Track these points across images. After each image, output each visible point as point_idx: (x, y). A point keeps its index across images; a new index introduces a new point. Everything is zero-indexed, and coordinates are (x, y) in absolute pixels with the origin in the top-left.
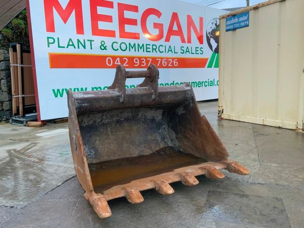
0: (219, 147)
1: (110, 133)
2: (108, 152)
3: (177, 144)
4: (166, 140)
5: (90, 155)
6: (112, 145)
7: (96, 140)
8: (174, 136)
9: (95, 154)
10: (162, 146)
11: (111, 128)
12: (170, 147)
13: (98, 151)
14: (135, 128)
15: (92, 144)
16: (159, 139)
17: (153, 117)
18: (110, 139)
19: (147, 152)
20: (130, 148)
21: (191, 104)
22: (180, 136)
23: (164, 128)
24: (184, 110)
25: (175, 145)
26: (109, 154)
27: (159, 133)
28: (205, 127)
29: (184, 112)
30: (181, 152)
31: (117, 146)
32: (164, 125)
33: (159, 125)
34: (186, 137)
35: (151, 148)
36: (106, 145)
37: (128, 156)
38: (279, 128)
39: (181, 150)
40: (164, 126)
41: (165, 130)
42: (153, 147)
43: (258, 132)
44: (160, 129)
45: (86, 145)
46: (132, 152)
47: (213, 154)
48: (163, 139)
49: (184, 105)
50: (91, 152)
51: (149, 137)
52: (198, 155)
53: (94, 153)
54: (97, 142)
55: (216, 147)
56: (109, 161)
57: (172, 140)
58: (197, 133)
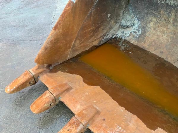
1: (171, 21)
2: (154, 41)
5: (136, 32)
6: (165, 37)
7: (151, 21)
9: (141, 35)
11: (175, 15)
13: (145, 33)
15: (145, 22)
18: (167, 28)
26: (153, 43)
31: (170, 41)
36: (159, 33)
45: (139, 20)
50: (138, 31)
53: (140, 33)
54: (152, 23)
56: (145, 50)
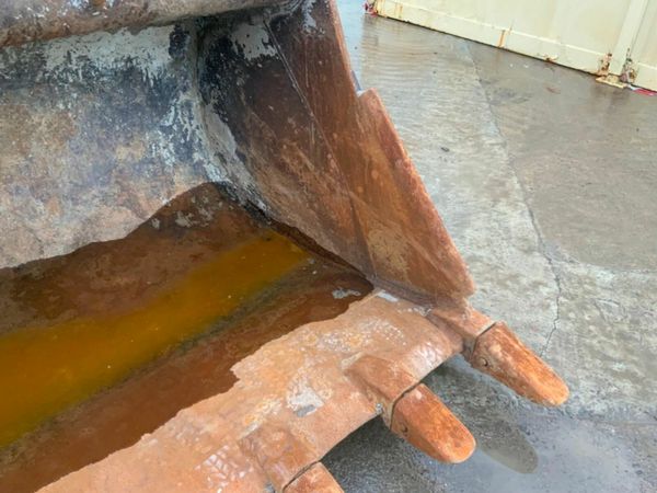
0: (431, 251)
3: (245, 179)
4: (197, 156)
8: (230, 144)
10: (182, 183)
12: (216, 185)
14: (41, 118)
16: (165, 153)
17: (130, 60)
19: (117, 224)
20: (34, 215)
23: (188, 105)
24: (272, 43)
25: (233, 178)
27: (167, 130)
29: (271, 51)
30: (261, 211)
32: (185, 90)
33: (160, 95)
34: (282, 167)
35: (131, 203)
37: (22, 258)
38: (548, 62)
39: (261, 205)
40: (183, 97)
41: (189, 112)
42: (141, 195)
43: (495, 81)
44: (165, 111)
46: (43, 235)
47: (400, 265)
48: (185, 150)
49: (270, 15)
51: (122, 153)
52: (329, 246)
55: (417, 247)
57: (222, 157)
58: (333, 164)
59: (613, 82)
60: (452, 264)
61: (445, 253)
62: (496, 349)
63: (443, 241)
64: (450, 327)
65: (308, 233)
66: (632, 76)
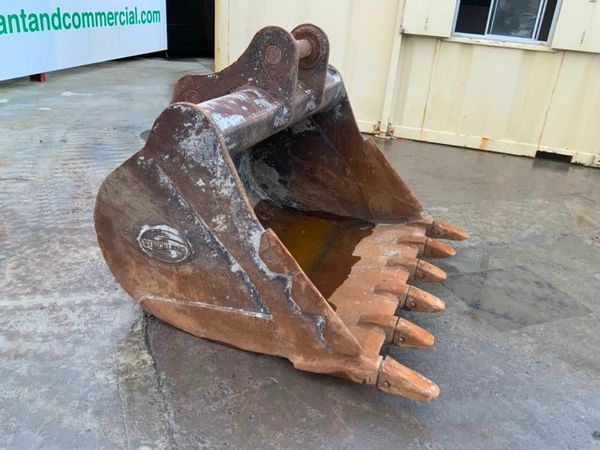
0: (403, 197)
3: (283, 193)
4: (252, 188)
8: (274, 176)
12: (264, 201)
21: (339, 114)
22: (293, 177)
24: (312, 124)
25: (273, 196)
28: (374, 162)
29: (312, 128)
30: (294, 209)
34: (314, 180)
39: (295, 205)
41: (246, 165)
47: (388, 208)
48: (247, 185)
52: (344, 213)
55: (397, 197)
58: (349, 172)
59: (384, 136)
60: (413, 200)
61: (410, 196)
62: (440, 226)
63: (408, 192)
64: (420, 225)
65: (329, 211)
66: (392, 132)
